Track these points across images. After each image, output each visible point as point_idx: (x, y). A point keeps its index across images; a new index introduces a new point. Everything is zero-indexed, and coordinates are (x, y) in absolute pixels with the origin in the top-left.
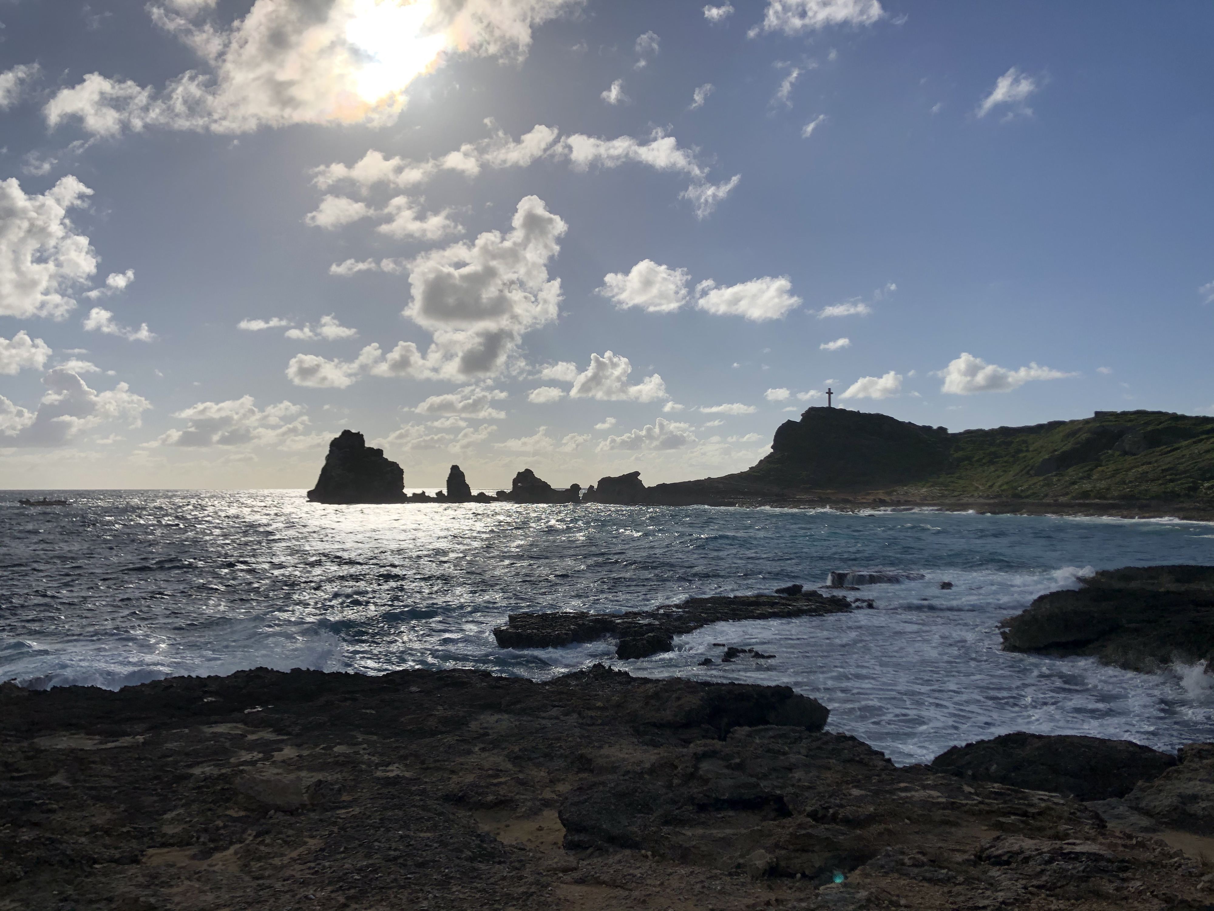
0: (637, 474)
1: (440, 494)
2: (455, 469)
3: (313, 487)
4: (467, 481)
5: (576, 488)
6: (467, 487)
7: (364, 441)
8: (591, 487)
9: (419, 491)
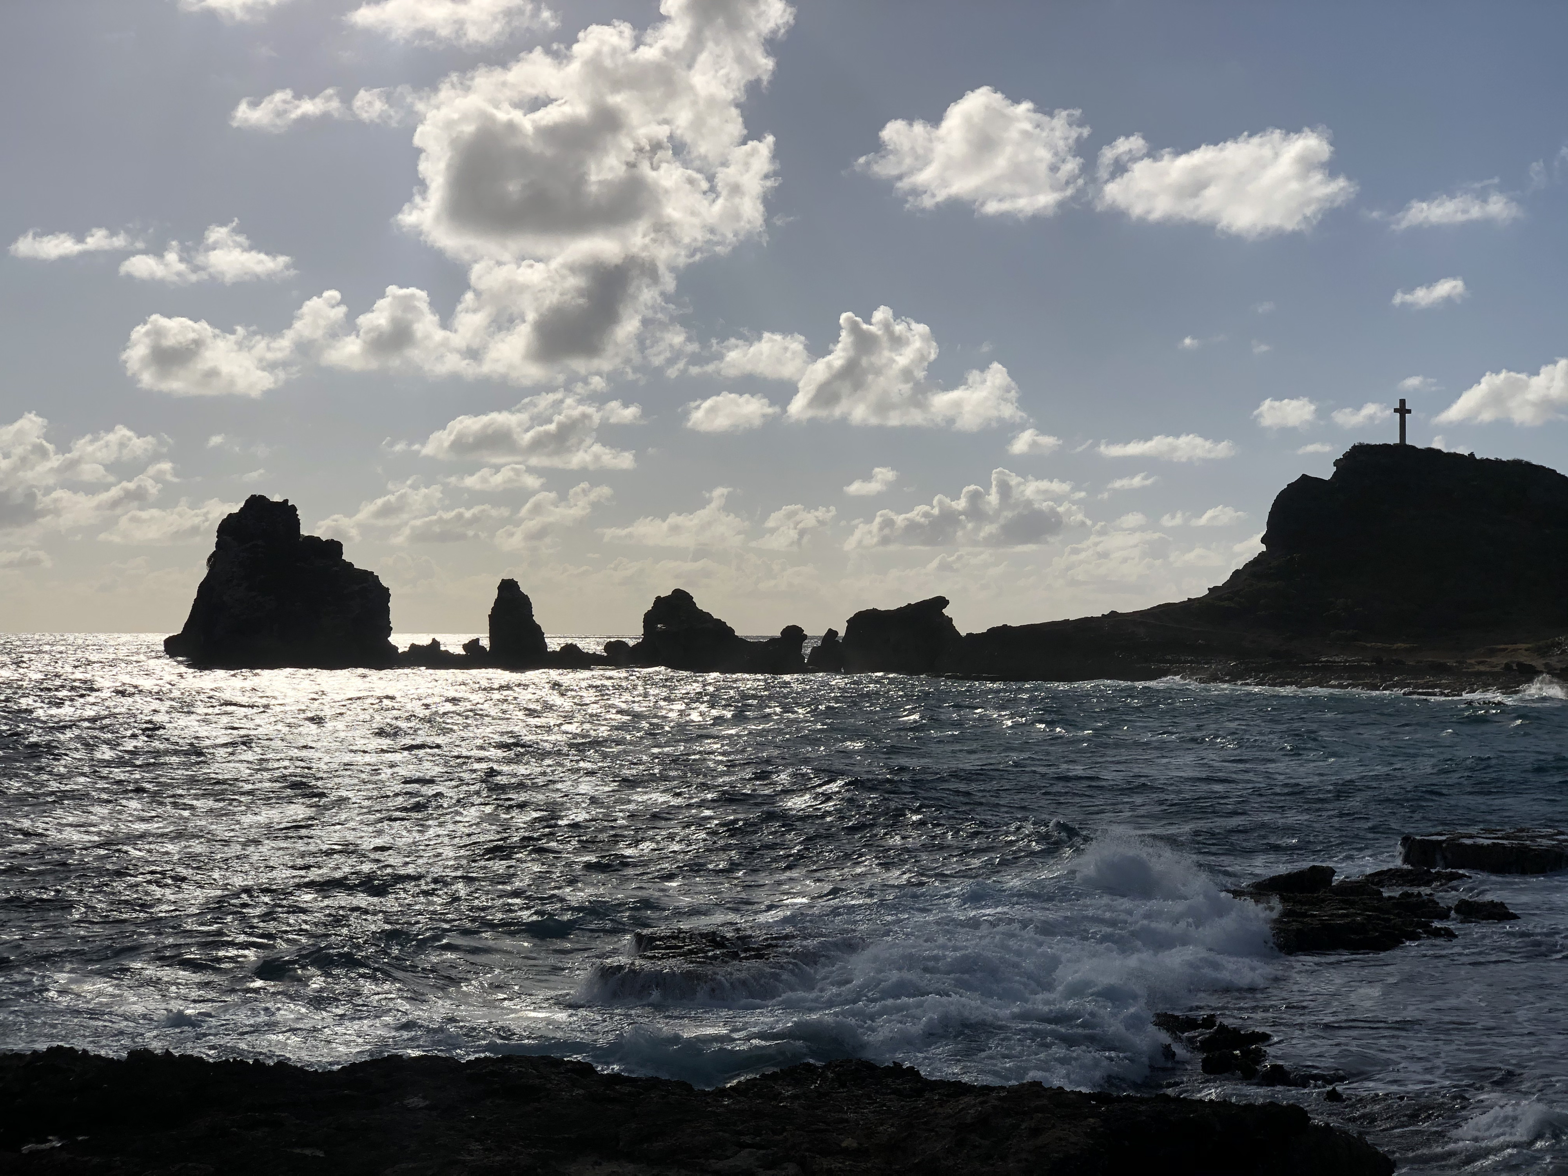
0: (942, 602)
1: (472, 646)
2: (509, 589)
3: (178, 630)
4: (537, 619)
5: (794, 634)
6: (537, 633)
7: (297, 523)
8: (832, 634)
9: (424, 640)
